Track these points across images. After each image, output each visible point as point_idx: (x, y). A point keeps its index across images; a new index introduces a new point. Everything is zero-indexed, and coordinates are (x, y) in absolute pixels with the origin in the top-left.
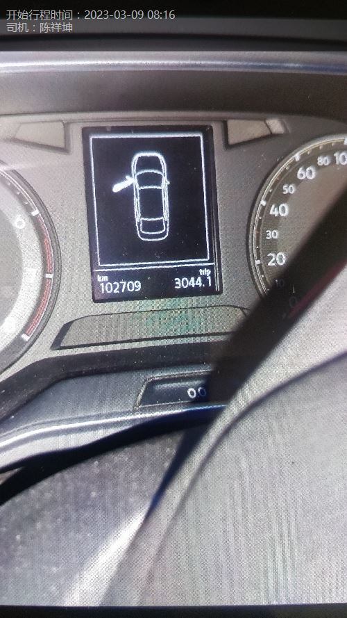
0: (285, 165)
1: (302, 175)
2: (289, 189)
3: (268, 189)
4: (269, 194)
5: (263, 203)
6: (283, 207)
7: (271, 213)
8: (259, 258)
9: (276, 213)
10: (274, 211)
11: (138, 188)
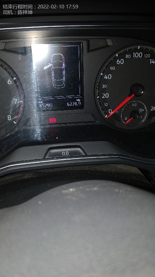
0: (112, 59)
1: (118, 62)
2: (112, 68)
3: (104, 68)
4: (104, 70)
5: (102, 74)
6: (110, 75)
7: (105, 78)
8: (99, 95)
9: (107, 78)
10: (106, 77)
11: (53, 68)
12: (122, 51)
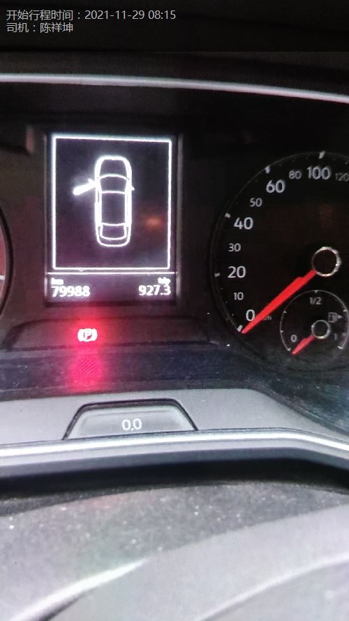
1: (271, 188)
2: (256, 203)
5: (227, 215)
6: (248, 220)
8: (219, 270)
9: (240, 226)
10: (238, 224)
11: (100, 192)
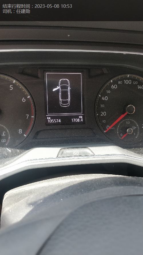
0: (108, 84)
1: (113, 87)
4: (102, 93)
5: (100, 96)
6: (106, 97)
8: (98, 113)
10: (103, 98)
11: (61, 90)
12: (115, 78)
